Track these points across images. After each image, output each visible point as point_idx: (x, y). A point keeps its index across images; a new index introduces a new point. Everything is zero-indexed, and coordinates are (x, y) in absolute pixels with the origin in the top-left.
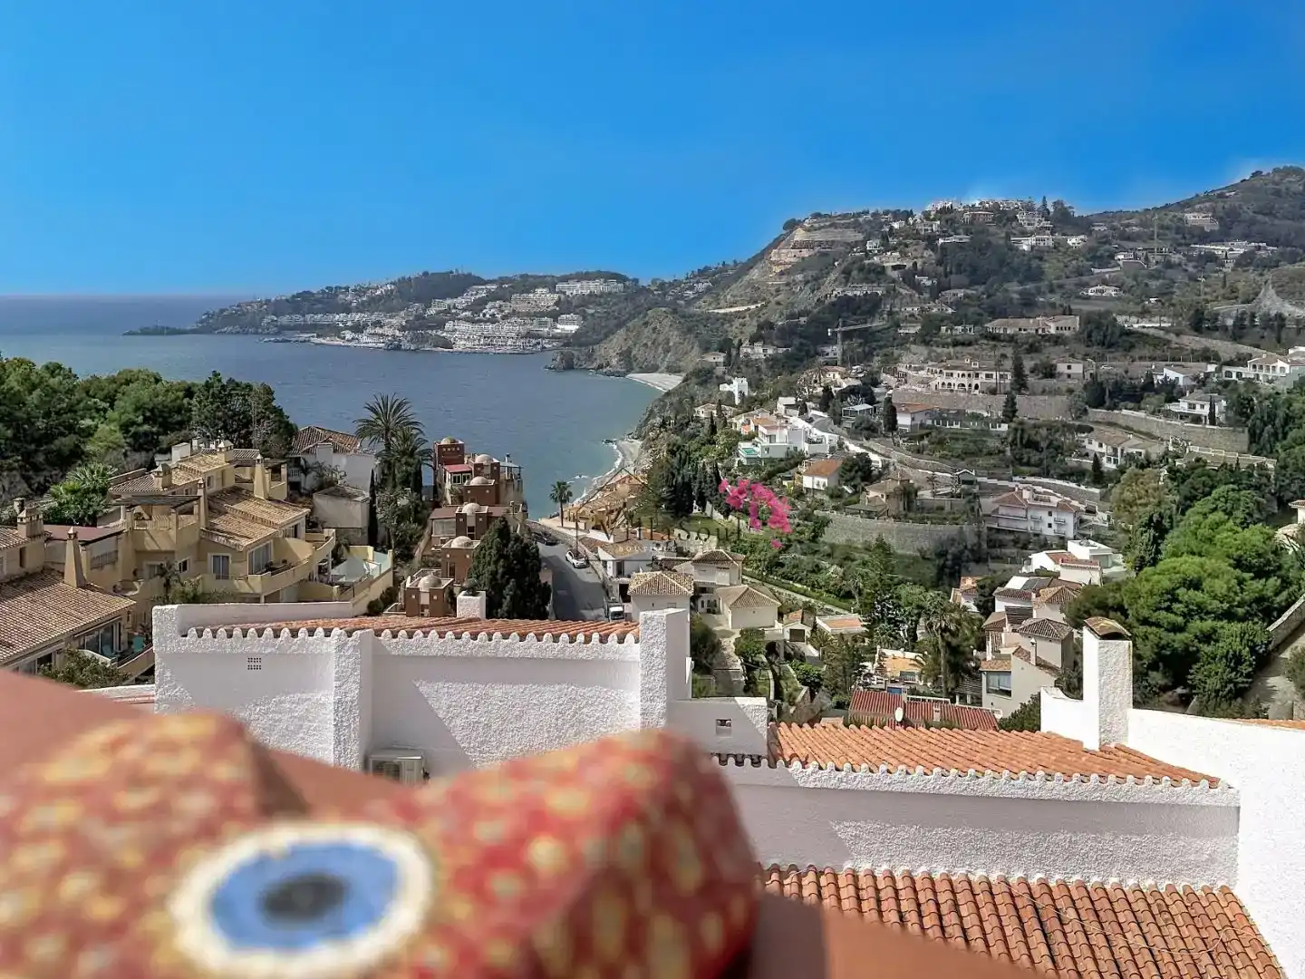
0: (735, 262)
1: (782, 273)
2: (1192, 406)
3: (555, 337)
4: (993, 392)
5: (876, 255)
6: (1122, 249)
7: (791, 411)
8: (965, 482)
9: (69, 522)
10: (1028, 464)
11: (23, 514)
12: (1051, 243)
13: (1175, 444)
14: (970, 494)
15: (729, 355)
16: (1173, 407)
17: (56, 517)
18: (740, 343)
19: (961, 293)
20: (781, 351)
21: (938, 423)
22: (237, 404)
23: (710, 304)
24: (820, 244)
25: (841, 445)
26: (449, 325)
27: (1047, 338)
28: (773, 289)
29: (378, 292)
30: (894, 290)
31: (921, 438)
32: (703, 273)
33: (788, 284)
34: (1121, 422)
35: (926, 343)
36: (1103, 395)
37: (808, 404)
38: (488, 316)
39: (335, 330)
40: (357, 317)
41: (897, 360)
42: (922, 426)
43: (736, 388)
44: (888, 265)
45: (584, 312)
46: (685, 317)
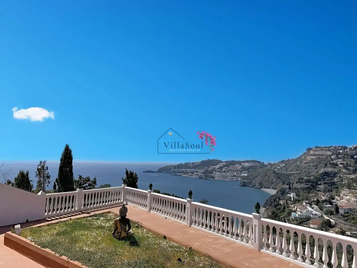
0: (292, 159)
1: (306, 163)
3: (241, 177)
5: (334, 160)
7: (307, 205)
15: (290, 186)
18: (293, 183)
20: (305, 186)
21: (352, 212)
23: (285, 171)
24: (318, 155)
25: (322, 216)
26: (214, 173)
28: (304, 167)
29: (197, 164)
30: (341, 170)
31: (347, 216)
32: (283, 162)
33: (308, 166)
35: (349, 188)
37: (312, 203)
38: (223, 171)
39: (187, 173)
40: (192, 170)
41: (340, 192)
42: (347, 213)
43: (292, 196)
44: (339, 163)
45: (249, 171)
46: (277, 174)
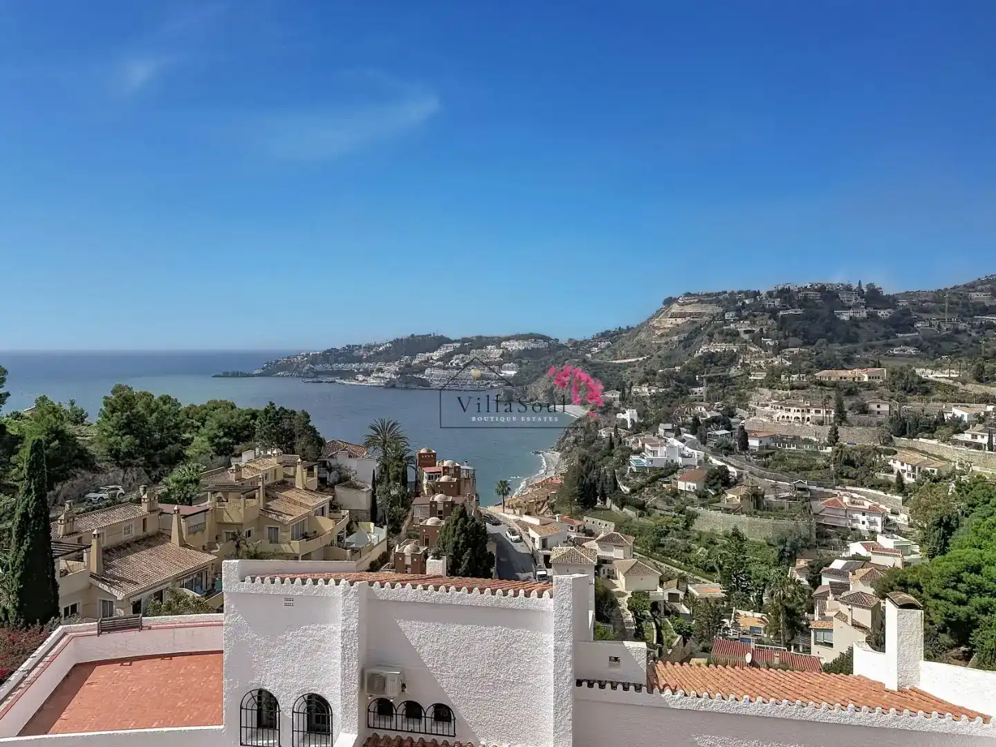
0: (628, 326)
1: (662, 335)
2: (975, 436)
4: (821, 423)
5: (732, 322)
6: (921, 319)
7: (669, 434)
8: (800, 489)
9: (174, 502)
10: (847, 477)
11: (145, 496)
12: (864, 315)
13: (961, 465)
14: (804, 498)
15: (623, 392)
16: (960, 437)
17: (166, 499)
18: (632, 384)
19: (796, 350)
20: (661, 390)
21: (780, 446)
22: (285, 424)
23: (610, 357)
24: (690, 314)
25: (706, 459)
26: (428, 371)
27: (863, 385)
28: (655, 346)
29: (381, 349)
30: (746, 348)
31: (767, 456)
32: (605, 335)
33: (667, 343)
34: (919, 447)
35: (770, 388)
36: (905, 427)
37: (681, 429)
38: (454, 365)
39: (350, 374)
40: (366, 365)
41: (748, 399)
42: (767, 447)
43: (629, 417)
44: (741, 330)
45: (520, 362)
46: (592, 365)
